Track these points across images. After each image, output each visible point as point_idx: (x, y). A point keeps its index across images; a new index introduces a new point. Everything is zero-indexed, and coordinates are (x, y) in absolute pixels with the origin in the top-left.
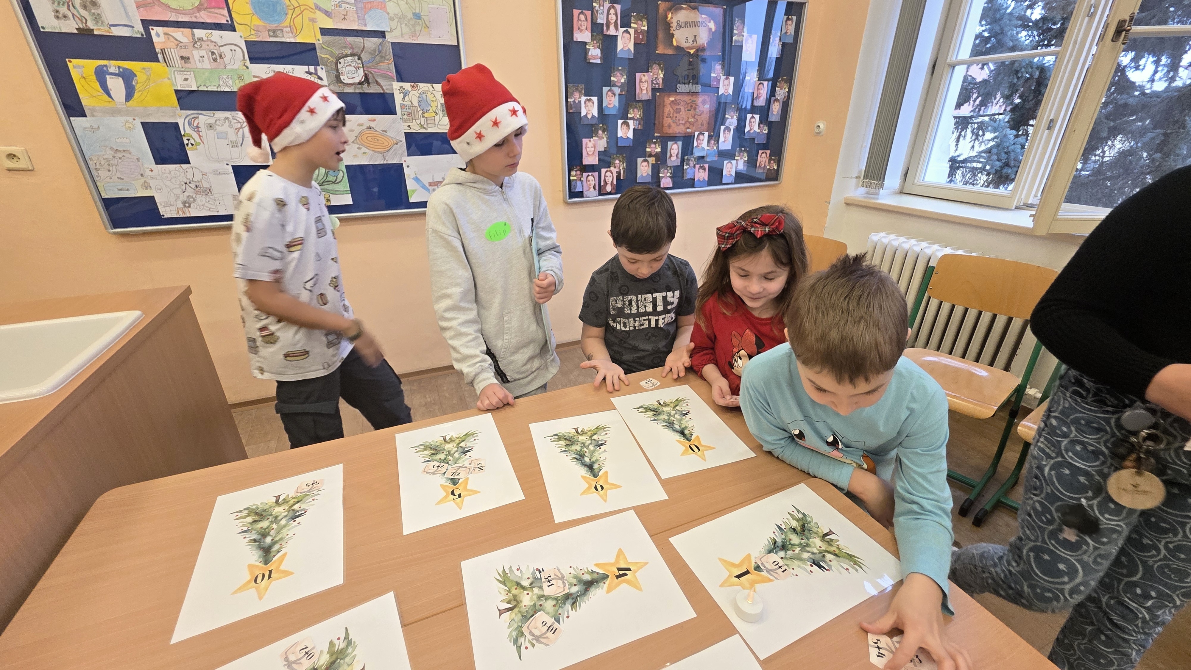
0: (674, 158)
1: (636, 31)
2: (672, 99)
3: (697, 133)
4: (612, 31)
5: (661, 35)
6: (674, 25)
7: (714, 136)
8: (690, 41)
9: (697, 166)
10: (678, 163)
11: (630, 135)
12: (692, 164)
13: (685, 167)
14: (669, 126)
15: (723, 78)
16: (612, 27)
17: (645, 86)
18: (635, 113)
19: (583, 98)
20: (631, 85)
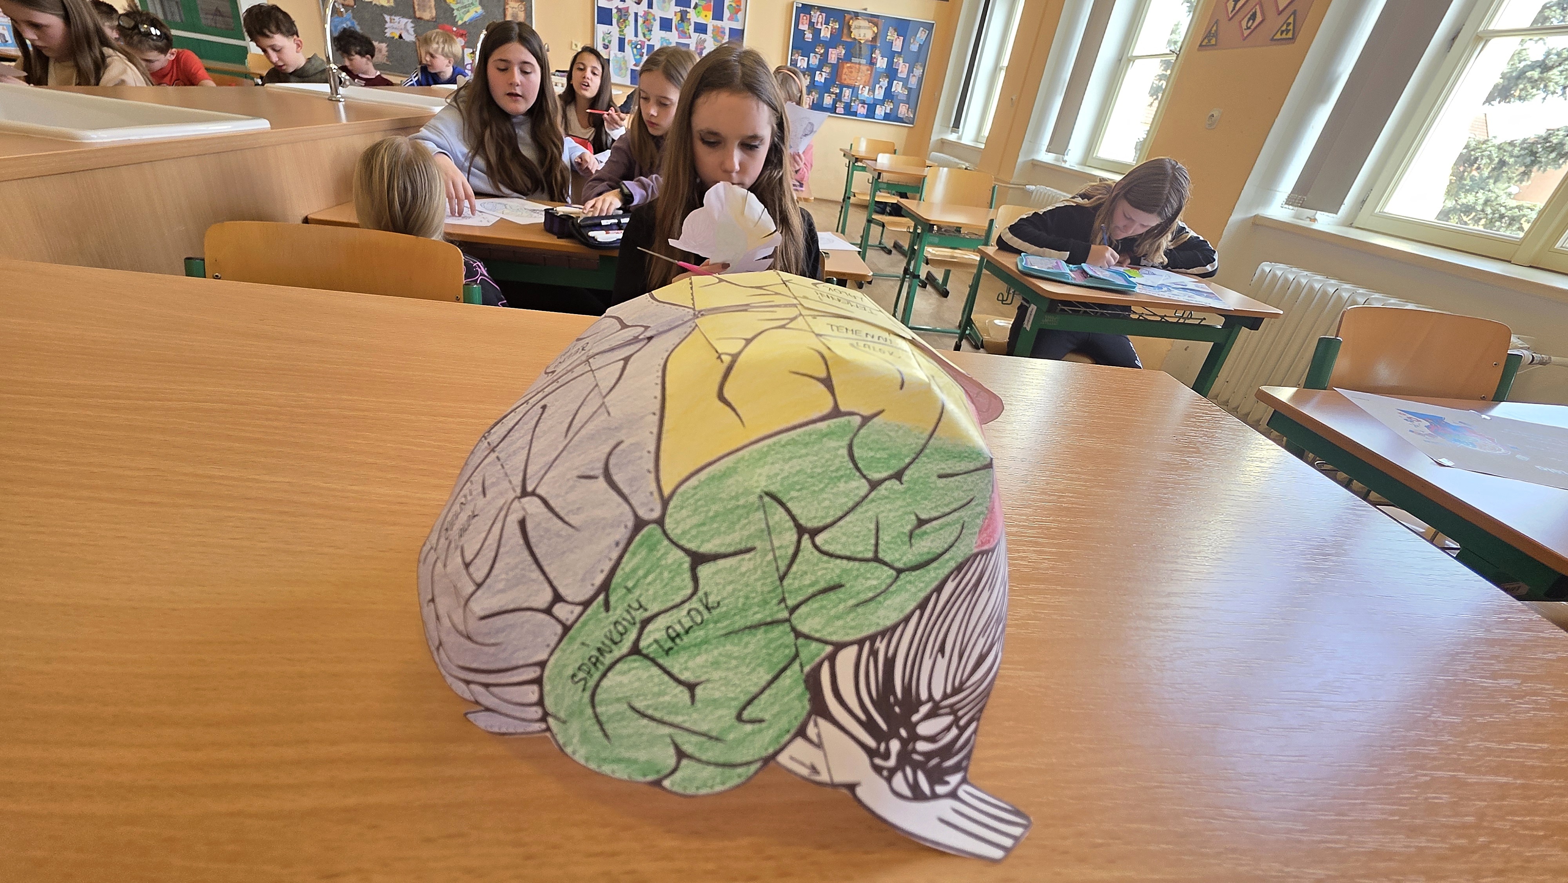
0: (846, 98)
1: (832, 27)
2: (848, 65)
3: (861, 86)
4: (819, 27)
5: (845, 31)
6: (853, 27)
7: (872, 90)
8: (862, 35)
9: (860, 105)
10: (849, 101)
11: (823, 81)
12: (857, 102)
13: (852, 104)
14: (845, 79)
15: (880, 58)
16: (819, 24)
17: (833, 56)
18: (827, 69)
19: (800, 58)
20: (825, 55)
